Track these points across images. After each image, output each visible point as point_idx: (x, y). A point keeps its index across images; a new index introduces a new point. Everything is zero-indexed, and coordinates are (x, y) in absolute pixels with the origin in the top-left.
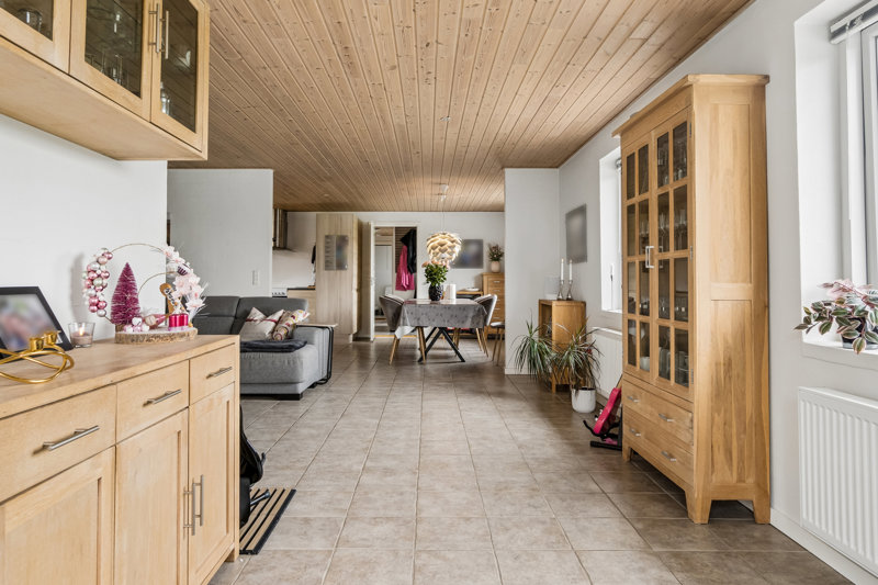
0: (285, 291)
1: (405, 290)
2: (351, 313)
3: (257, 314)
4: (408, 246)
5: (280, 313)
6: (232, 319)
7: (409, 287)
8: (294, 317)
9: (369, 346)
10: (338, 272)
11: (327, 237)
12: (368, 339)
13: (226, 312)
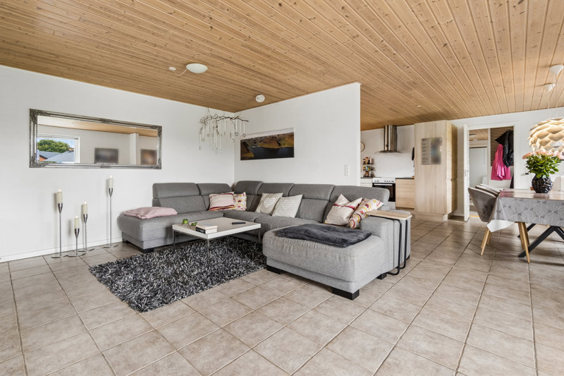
0: (394, 180)
1: (501, 179)
2: (445, 198)
3: (342, 200)
4: (503, 144)
5: (359, 201)
6: (326, 202)
7: (505, 177)
8: (367, 206)
9: (462, 226)
10: (434, 166)
11: (423, 140)
12: (462, 218)
13: (323, 196)
